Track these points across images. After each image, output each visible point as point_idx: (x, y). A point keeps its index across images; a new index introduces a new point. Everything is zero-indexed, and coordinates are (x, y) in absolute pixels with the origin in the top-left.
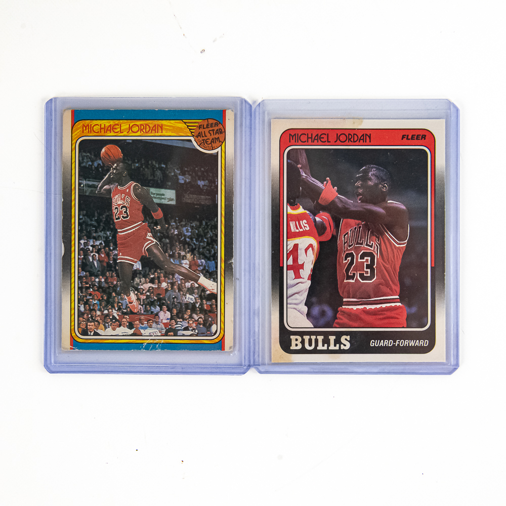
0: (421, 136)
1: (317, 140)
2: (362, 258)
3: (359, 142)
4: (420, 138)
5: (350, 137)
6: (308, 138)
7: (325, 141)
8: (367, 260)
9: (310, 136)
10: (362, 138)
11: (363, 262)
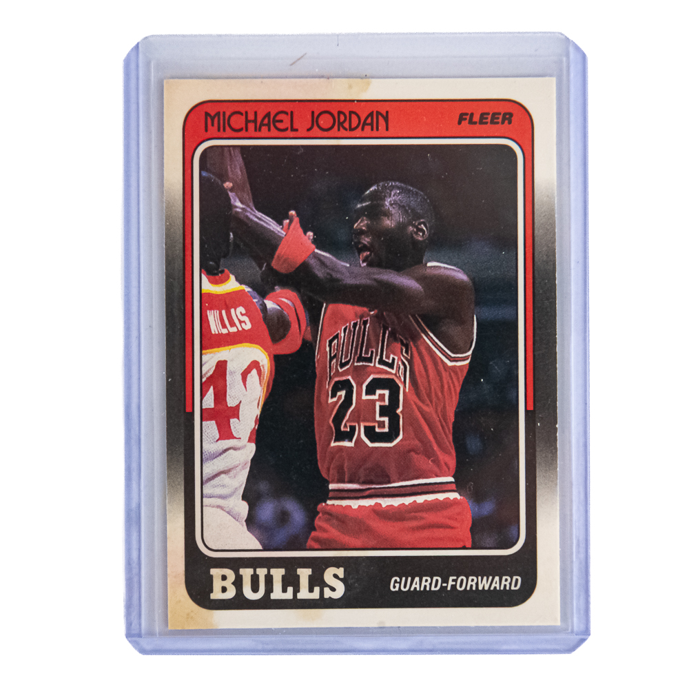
0: (501, 117)
1: (268, 125)
2: (370, 390)
3: (363, 129)
4: (500, 120)
5: (342, 118)
6: (247, 121)
7: (286, 129)
8: (382, 397)
9: (251, 117)
10: (369, 121)
11: (374, 402)
